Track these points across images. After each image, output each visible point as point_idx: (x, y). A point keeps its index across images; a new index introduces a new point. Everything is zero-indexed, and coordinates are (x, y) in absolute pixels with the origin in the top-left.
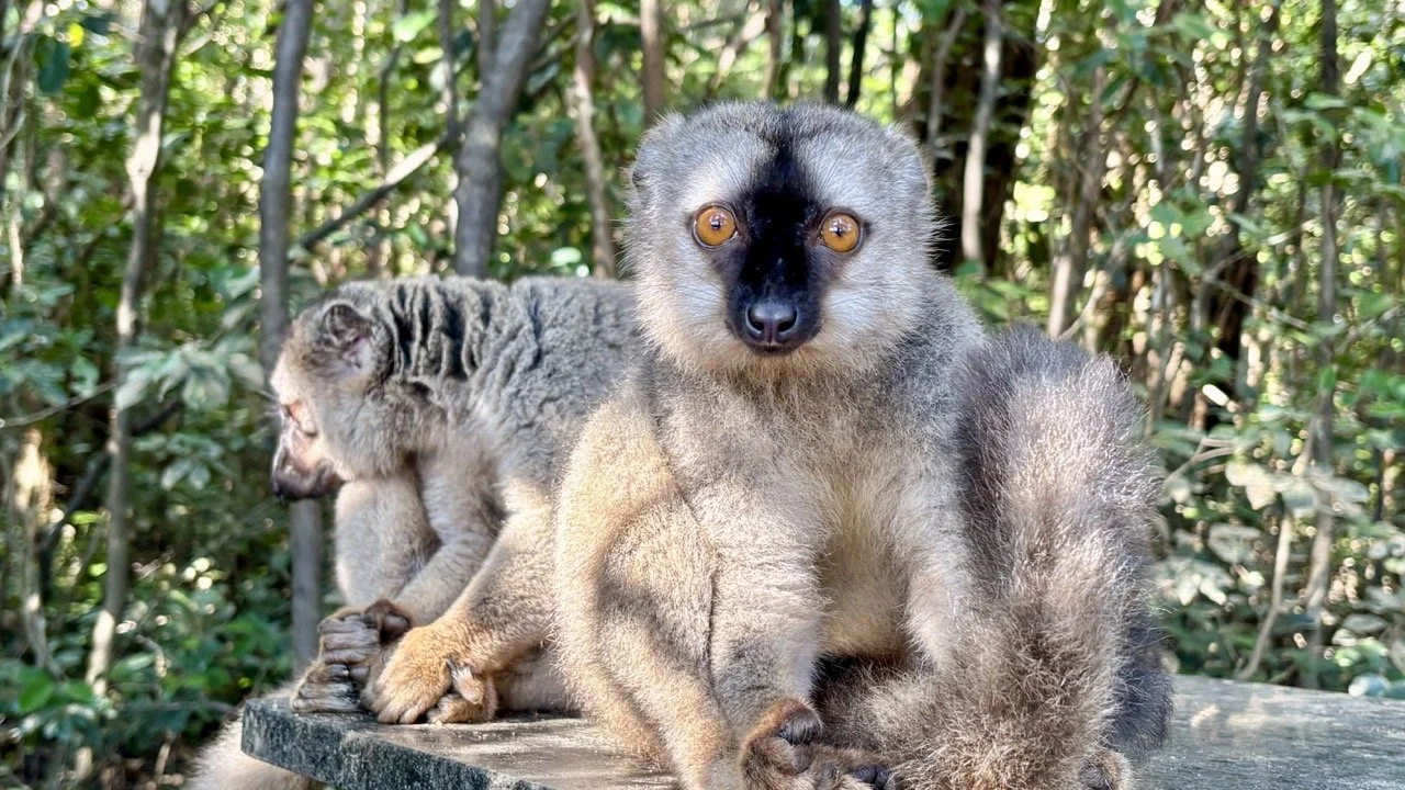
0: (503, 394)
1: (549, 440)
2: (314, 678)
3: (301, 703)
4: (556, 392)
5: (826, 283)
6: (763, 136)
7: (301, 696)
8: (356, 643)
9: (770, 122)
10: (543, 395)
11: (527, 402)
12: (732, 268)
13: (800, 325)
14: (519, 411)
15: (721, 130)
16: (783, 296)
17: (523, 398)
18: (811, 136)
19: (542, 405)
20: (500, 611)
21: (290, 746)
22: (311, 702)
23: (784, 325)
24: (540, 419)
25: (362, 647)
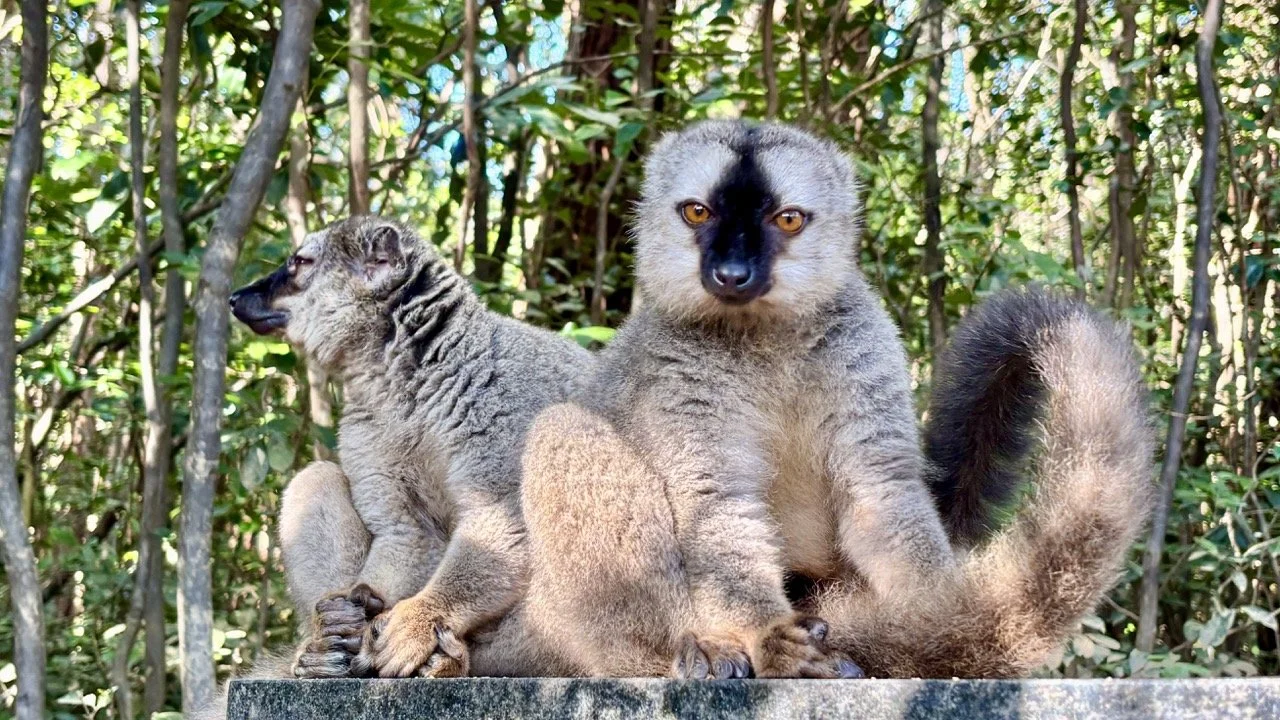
0: (459, 402)
1: (501, 448)
2: (314, 649)
3: (302, 671)
4: (507, 408)
5: (775, 253)
6: (732, 147)
7: (301, 664)
8: (348, 618)
9: (739, 136)
10: (497, 409)
11: (482, 412)
12: (707, 239)
13: (754, 280)
14: (474, 419)
15: (701, 142)
16: (742, 260)
17: (477, 409)
18: (769, 146)
19: (495, 417)
20: (473, 586)
21: (295, 706)
22: (311, 669)
23: (741, 280)
24: (492, 429)
25: (355, 622)
